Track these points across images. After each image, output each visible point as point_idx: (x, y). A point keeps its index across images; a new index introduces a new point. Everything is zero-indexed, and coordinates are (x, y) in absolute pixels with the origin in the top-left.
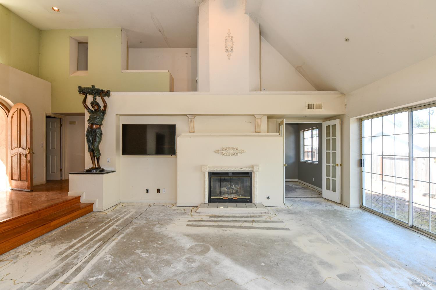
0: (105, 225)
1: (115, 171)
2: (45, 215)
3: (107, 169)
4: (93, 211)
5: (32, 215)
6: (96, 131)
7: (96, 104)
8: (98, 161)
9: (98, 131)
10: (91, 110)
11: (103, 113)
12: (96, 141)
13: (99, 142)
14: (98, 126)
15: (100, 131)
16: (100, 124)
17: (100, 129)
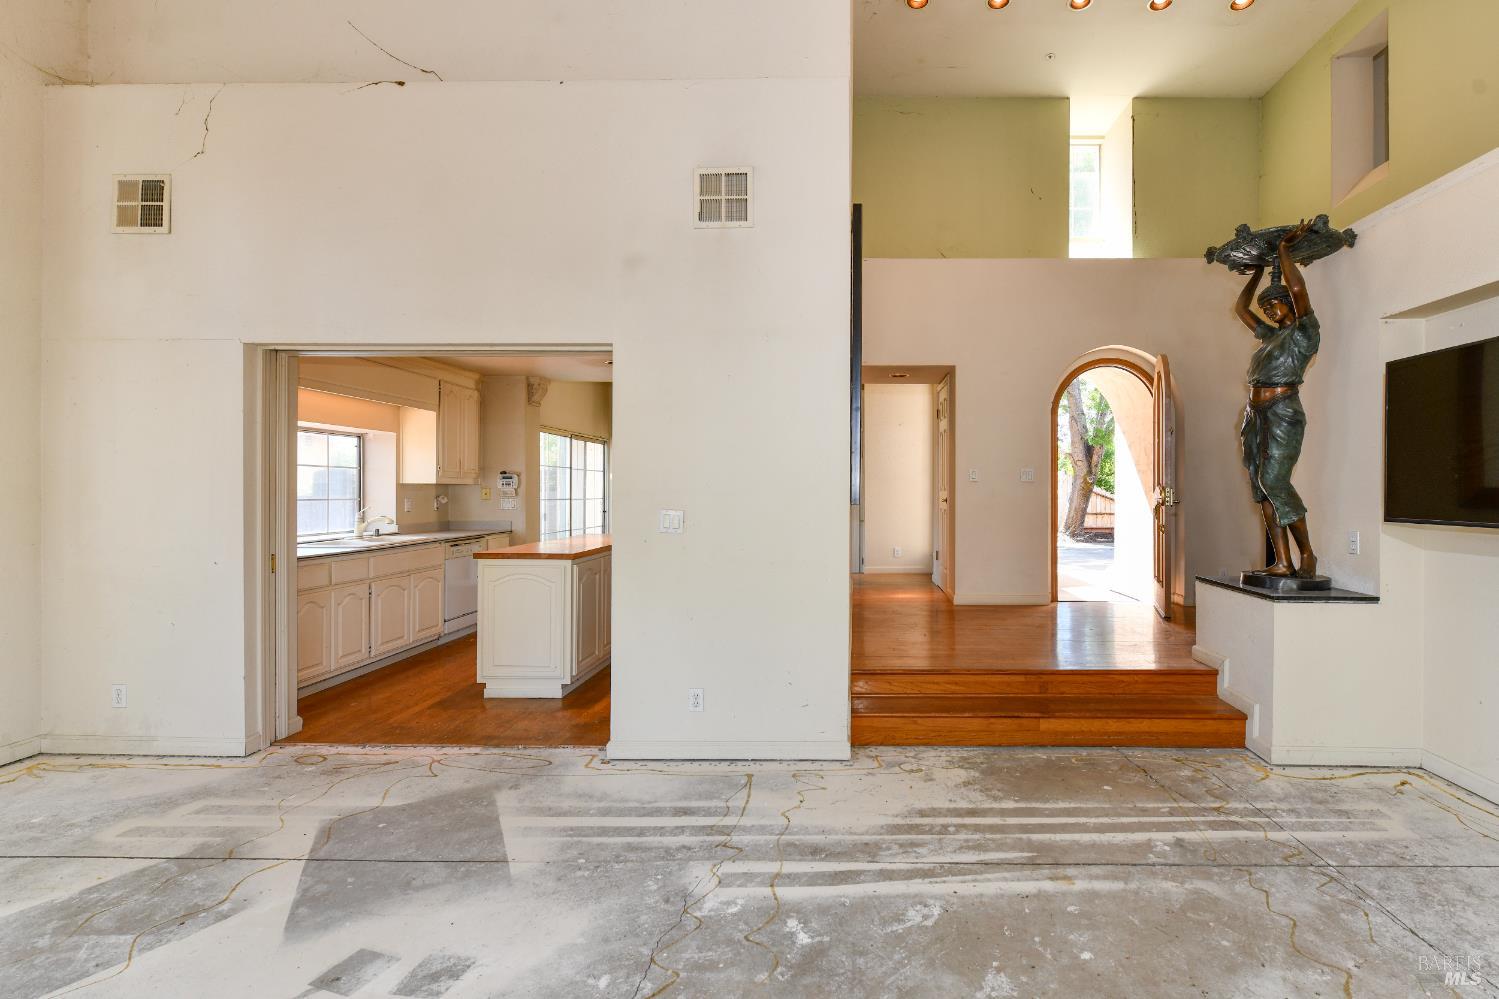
0: (1163, 815)
1: (1375, 600)
2: (1063, 693)
3: (1342, 580)
4: (1243, 746)
5: (1021, 678)
6: (1269, 414)
7: (1276, 298)
8: (1303, 544)
9: (1275, 414)
10: (1268, 326)
11: (1303, 328)
12: (1268, 458)
13: (1284, 458)
14: (1279, 390)
15: (1283, 410)
16: (1284, 380)
17: (1287, 401)
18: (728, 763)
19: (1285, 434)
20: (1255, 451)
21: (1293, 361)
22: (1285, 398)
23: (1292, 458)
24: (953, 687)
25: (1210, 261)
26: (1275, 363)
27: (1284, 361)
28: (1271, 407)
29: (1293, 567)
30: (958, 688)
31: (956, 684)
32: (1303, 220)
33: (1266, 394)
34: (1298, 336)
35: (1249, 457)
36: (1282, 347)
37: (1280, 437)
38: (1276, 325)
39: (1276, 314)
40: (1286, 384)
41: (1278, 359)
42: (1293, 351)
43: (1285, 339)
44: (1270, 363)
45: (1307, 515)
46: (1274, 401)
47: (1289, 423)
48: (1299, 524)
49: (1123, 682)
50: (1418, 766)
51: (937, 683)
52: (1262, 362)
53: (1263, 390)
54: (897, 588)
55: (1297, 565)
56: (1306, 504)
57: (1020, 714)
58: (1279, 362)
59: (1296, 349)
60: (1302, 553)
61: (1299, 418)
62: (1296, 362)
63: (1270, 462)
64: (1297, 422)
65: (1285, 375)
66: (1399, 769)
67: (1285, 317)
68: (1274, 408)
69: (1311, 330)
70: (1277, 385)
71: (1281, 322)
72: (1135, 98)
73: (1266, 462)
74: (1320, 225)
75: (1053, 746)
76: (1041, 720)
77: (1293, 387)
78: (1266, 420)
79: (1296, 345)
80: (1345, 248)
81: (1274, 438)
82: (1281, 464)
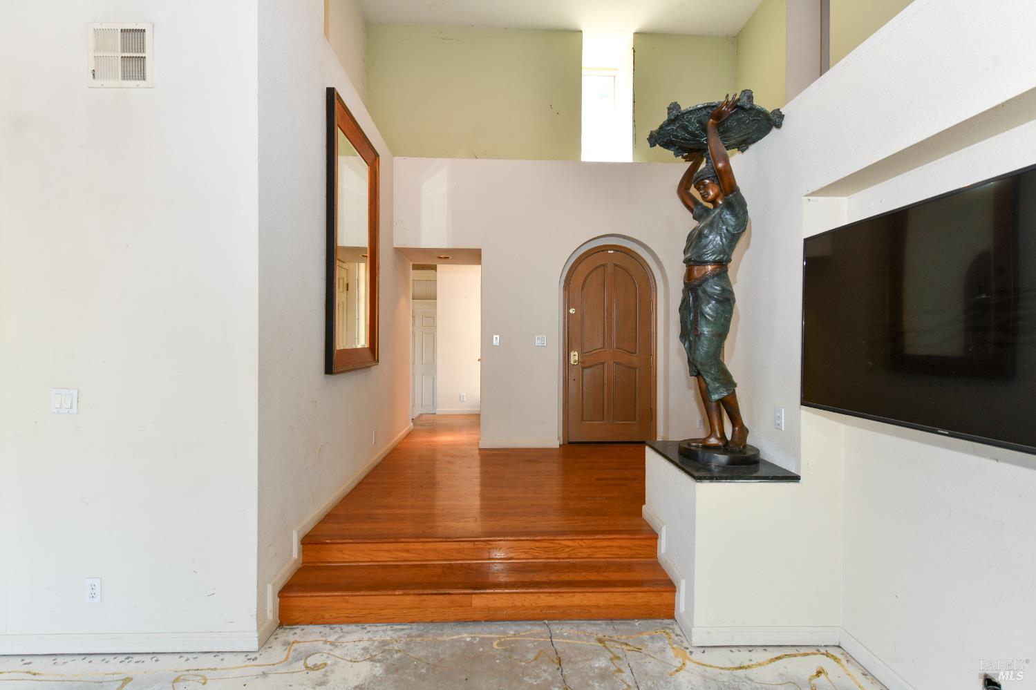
1: (796, 478)
3: (772, 453)
4: (672, 617)
6: (700, 292)
7: (708, 178)
8: (735, 418)
9: (705, 292)
10: (705, 207)
11: (729, 206)
12: (698, 335)
13: (713, 335)
14: (710, 268)
15: (714, 288)
16: (711, 258)
17: (716, 279)
18: (123, 658)
19: (713, 311)
20: (689, 327)
21: (721, 240)
22: (714, 276)
23: (721, 334)
24: (405, 555)
25: (652, 145)
26: (704, 242)
27: (715, 240)
28: (700, 285)
29: (726, 438)
30: (409, 555)
31: (407, 551)
32: (727, 96)
33: (697, 272)
34: (728, 216)
35: (684, 335)
36: (711, 226)
37: (709, 315)
38: (710, 206)
39: (708, 194)
40: (714, 262)
41: (708, 237)
42: (721, 229)
43: (714, 217)
44: (700, 242)
45: (738, 391)
46: (704, 280)
47: (718, 301)
48: (729, 398)
49: (569, 547)
50: (837, 644)
51: (389, 551)
52: (695, 240)
53: (696, 268)
54: (450, 428)
55: (729, 436)
56: (735, 379)
57: (451, 592)
58: (709, 240)
59: (724, 227)
60: (734, 426)
61: (727, 295)
62: (724, 240)
63: (700, 339)
64: (726, 300)
65: (713, 253)
66: (817, 649)
67: (717, 196)
68: (704, 285)
69: (737, 208)
70: (706, 263)
71: (713, 201)
72: (636, 33)
73: (697, 338)
74: (745, 99)
75: (486, 621)
76: (474, 596)
77: (722, 265)
78: (696, 298)
79: (724, 223)
80: (774, 130)
81: (703, 315)
82: (710, 340)
